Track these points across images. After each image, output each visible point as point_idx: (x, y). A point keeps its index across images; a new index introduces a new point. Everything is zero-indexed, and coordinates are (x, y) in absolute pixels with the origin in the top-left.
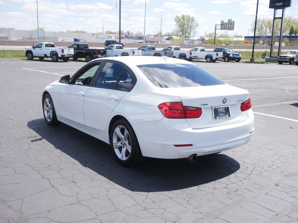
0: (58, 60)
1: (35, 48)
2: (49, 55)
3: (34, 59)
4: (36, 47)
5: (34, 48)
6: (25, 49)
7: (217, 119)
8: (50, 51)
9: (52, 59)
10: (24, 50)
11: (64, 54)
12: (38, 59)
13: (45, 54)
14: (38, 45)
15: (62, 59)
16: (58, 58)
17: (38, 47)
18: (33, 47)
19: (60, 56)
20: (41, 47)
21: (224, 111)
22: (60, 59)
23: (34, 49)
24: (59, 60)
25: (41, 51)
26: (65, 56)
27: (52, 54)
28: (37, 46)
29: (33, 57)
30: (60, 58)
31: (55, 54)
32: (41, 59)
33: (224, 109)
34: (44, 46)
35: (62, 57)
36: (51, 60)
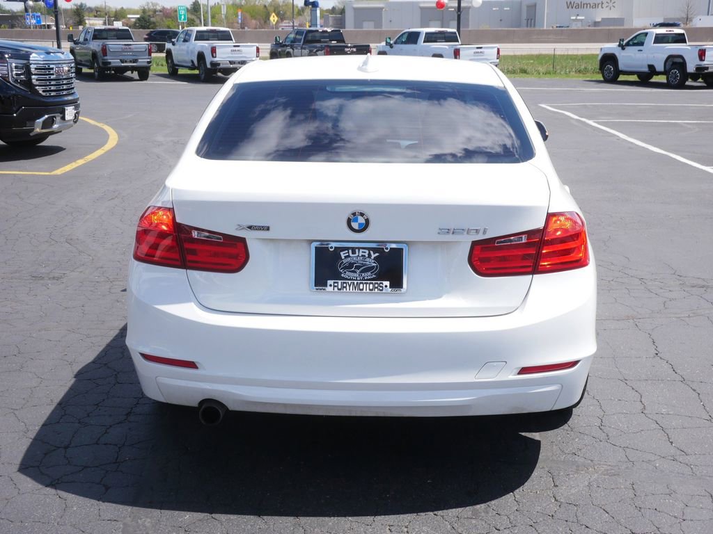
0: (687, 80)
1: (628, 48)
2: (660, 67)
3: (619, 79)
4: (628, 44)
5: (622, 47)
6: (598, 52)
7: (329, 289)
8: (666, 56)
9: (667, 79)
10: (598, 55)
11: (705, 63)
12: (634, 78)
13: (650, 63)
14: (635, 37)
15: (700, 80)
16: (686, 75)
17: (634, 45)
18: (619, 46)
19: (691, 68)
20: (642, 44)
21: (371, 262)
22: (695, 79)
23: (623, 49)
24: (689, 82)
25: (639, 55)
26: (707, 68)
27: (669, 63)
28: (631, 40)
29: (618, 72)
30: (694, 77)
31: (680, 63)
32: (645, 79)
33: (373, 256)
34: (650, 41)
35: (699, 74)
36: (665, 81)
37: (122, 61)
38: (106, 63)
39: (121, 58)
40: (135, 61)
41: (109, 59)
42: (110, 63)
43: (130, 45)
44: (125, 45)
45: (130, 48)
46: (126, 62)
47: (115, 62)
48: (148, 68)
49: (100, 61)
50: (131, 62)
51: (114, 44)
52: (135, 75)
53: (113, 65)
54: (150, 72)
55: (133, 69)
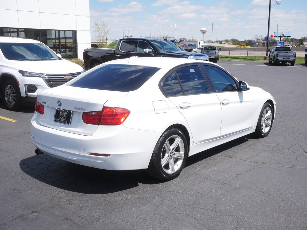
37: (284, 59)
38: (278, 59)
39: (283, 57)
40: (289, 59)
41: (279, 58)
42: (279, 59)
43: (288, 53)
44: (286, 53)
45: (287, 54)
46: (285, 59)
47: (281, 59)
48: (294, 61)
49: (276, 59)
50: (287, 59)
51: (281, 53)
52: (289, 63)
53: (280, 60)
54: (295, 63)
55: (288, 61)
